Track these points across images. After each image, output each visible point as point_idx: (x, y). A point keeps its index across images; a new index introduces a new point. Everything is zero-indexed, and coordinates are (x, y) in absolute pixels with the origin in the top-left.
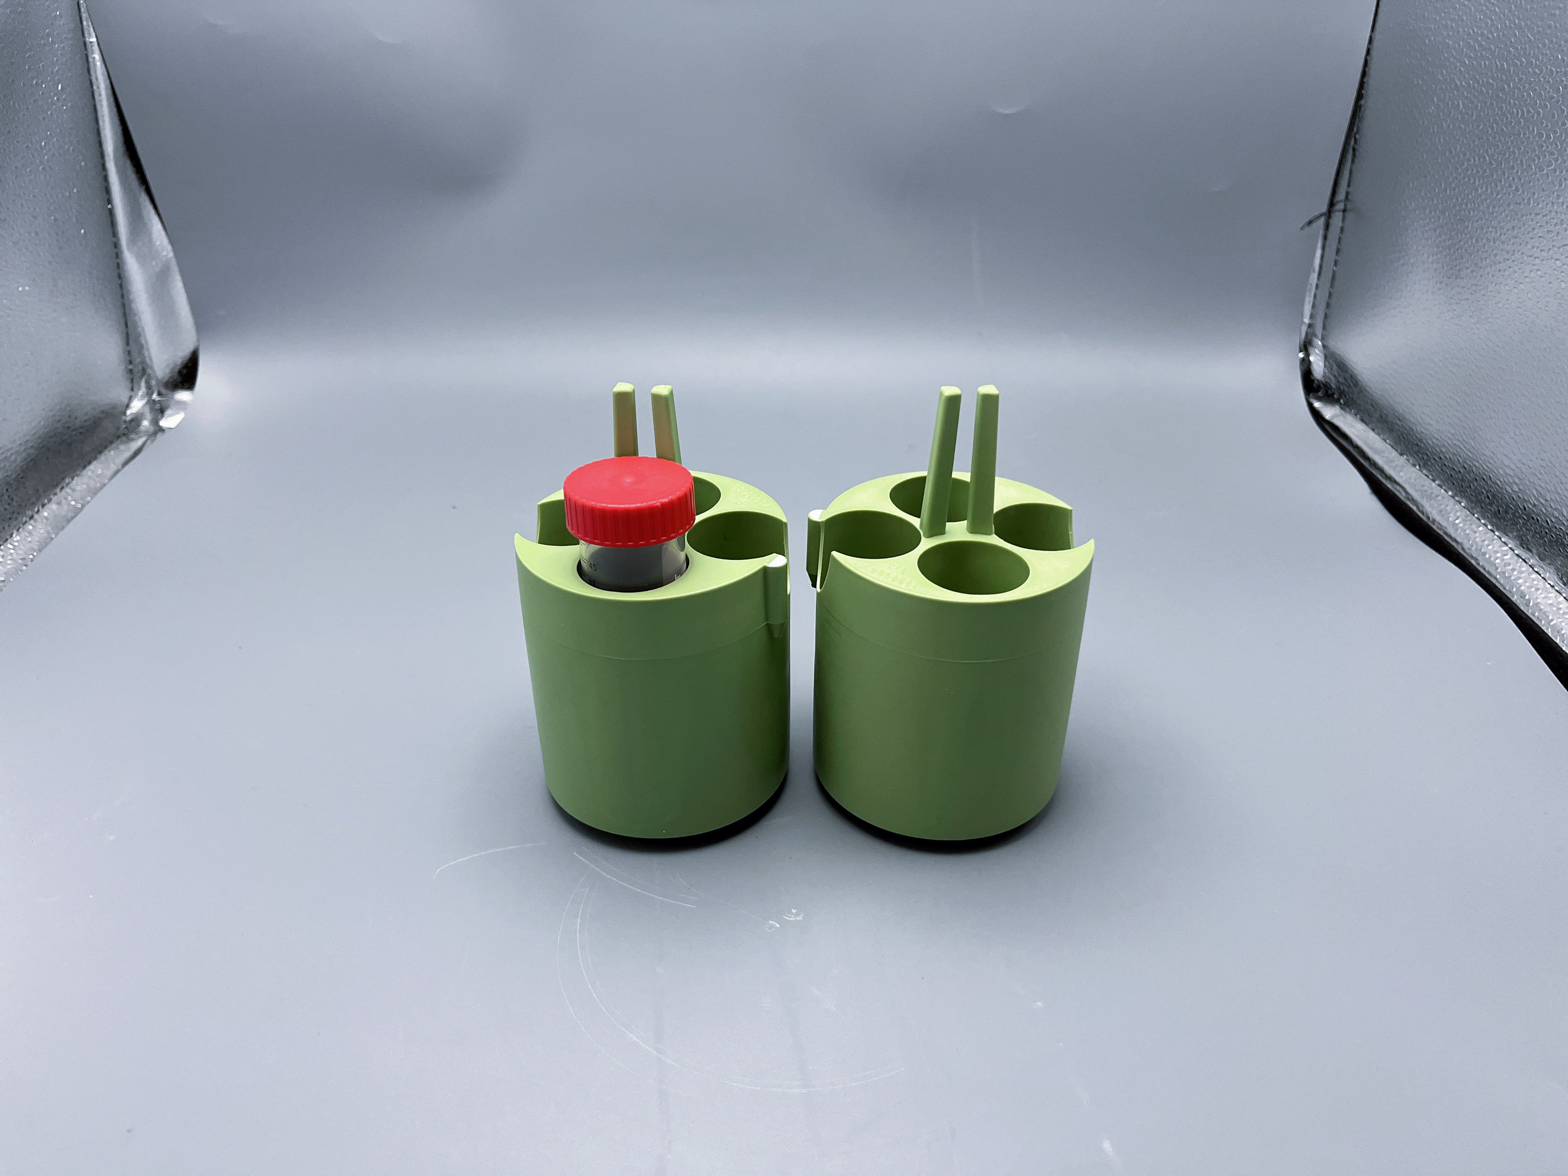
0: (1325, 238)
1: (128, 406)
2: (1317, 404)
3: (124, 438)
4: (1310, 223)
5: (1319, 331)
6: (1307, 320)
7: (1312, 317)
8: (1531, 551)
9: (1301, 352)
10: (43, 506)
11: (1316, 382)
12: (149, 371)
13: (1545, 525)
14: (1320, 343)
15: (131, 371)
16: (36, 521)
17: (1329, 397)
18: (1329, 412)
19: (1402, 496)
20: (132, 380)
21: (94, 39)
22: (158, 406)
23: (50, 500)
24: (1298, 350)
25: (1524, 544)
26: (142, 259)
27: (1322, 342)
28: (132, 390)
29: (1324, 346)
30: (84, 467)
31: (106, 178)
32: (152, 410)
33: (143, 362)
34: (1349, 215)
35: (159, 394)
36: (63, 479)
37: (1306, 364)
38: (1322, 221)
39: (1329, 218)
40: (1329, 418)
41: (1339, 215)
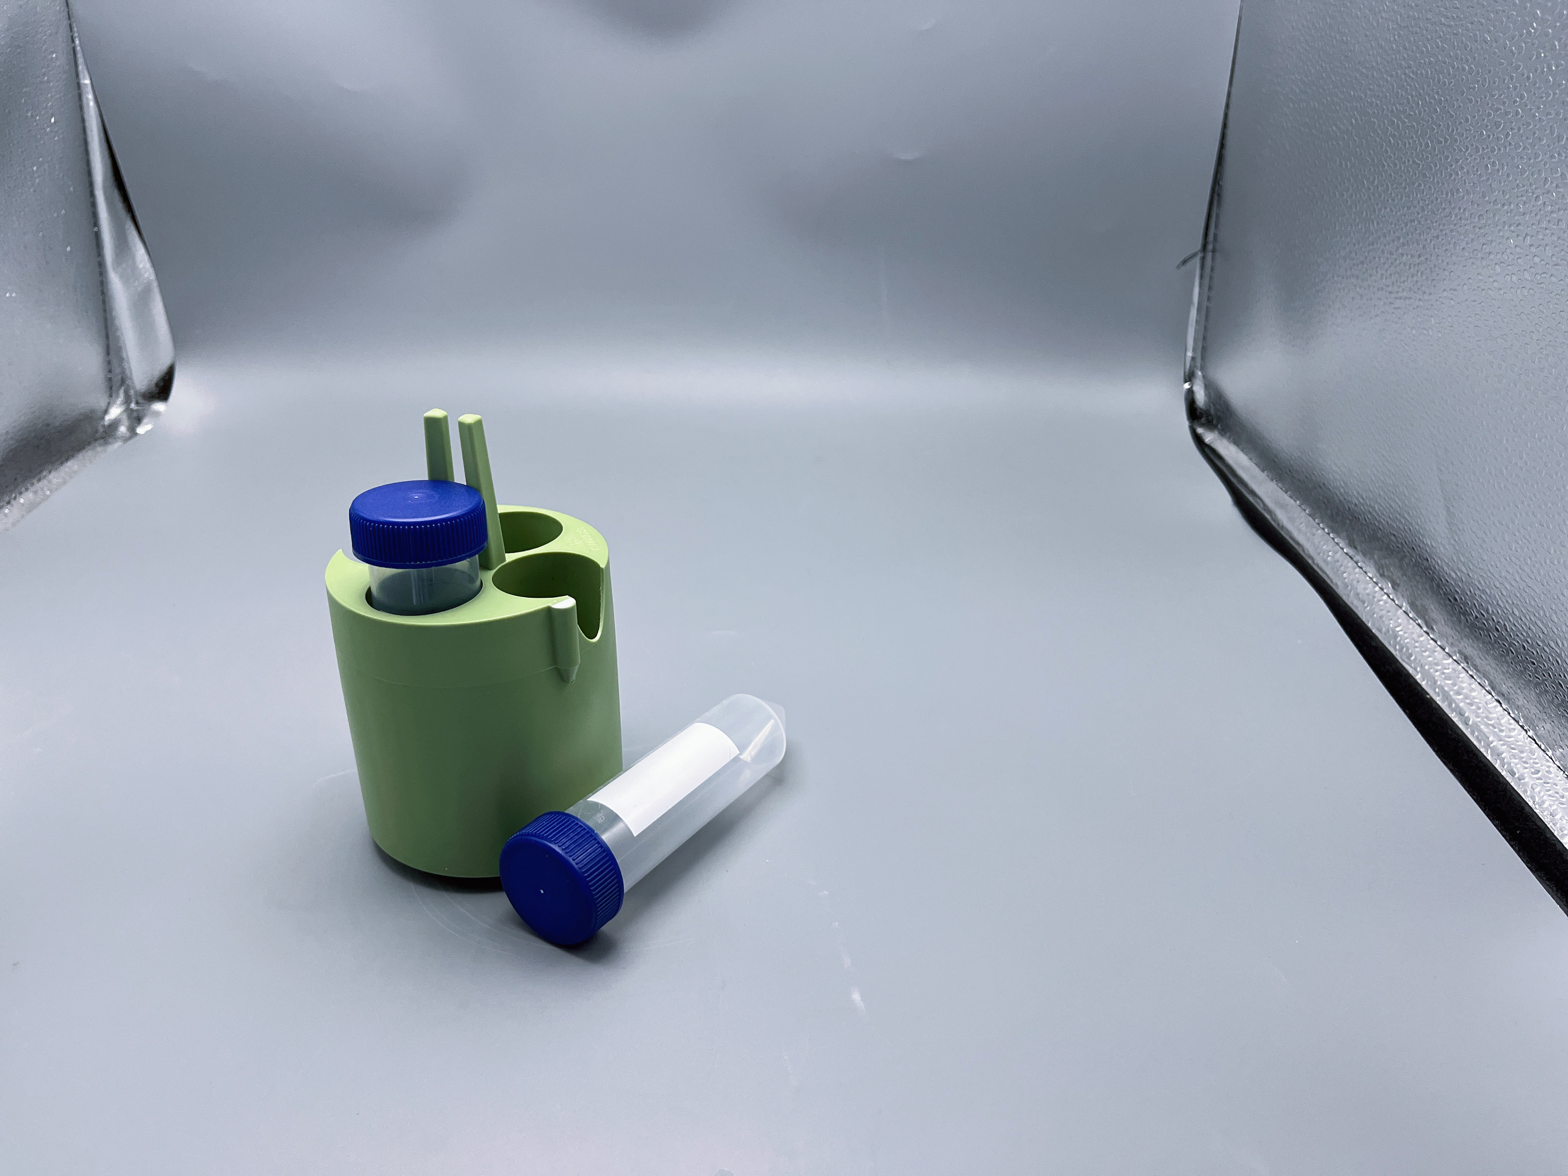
0: (1202, 277)
1: (106, 412)
2: (1200, 430)
3: (101, 441)
4: (1184, 262)
5: (1199, 363)
6: (1190, 354)
7: (1194, 350)
8: (1356, 548)
9: (1186, 382)
10: (21, 493)
11: (1199, 410)
12: (128, 382)
13: (1364, 522)
14: (1200, 373)
15: (110, 379)
16: (12, 506)
17: (1210, 424)
18: (1209, 437)
19: (1260, 508)
20: (111, 388)
21: (87, 81)
22: (135, 415)
23: (27, 489)
24: (1182, 379)
25: (1352, 544)
26: (126, 280)
27: (1202, 373)
28: (111, 396)
29: (1204, 376)
30: (62, 464)
31: (94, 204)
32: (130, 417)
33: (123, 372)
34: (1218, 255)
35: (137, 403)
36: (41, 472)
37: (1190, 393)
38: (1197, 261)
39: (1203, 259)
40: (1208, 443)
41: (1209, 255)
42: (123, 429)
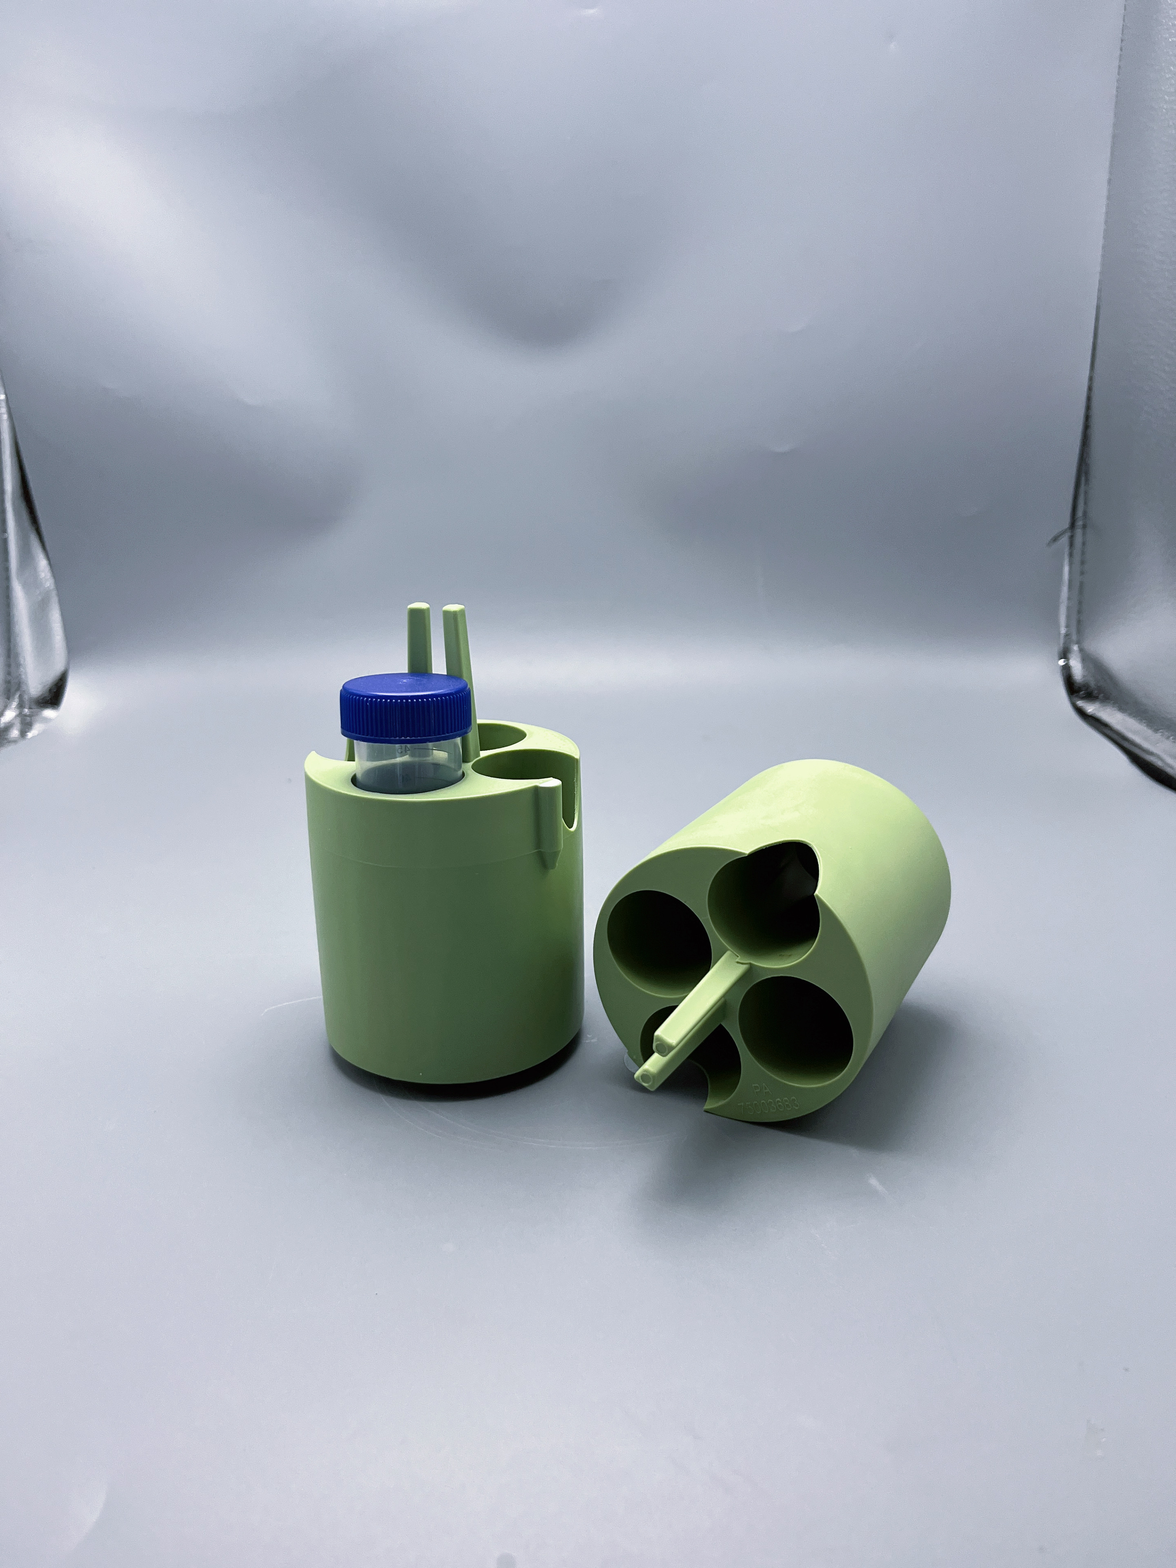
0: (1071, 555)
2: (1080, 703)
4: (1055, 539)
5: (1074, 637)
6: (1063, 631)
7: (1067, 626)
9: (1061, 658)
17: (1090, 696)
18: (1091, 708)
24: (1058, 656)
29: (1081, 650)
37: (1066, 669)
38: (1065, 540)
39: (1072, 538)
40: (1090, 714)
41: (1079, 532)
42: (15, 733)
